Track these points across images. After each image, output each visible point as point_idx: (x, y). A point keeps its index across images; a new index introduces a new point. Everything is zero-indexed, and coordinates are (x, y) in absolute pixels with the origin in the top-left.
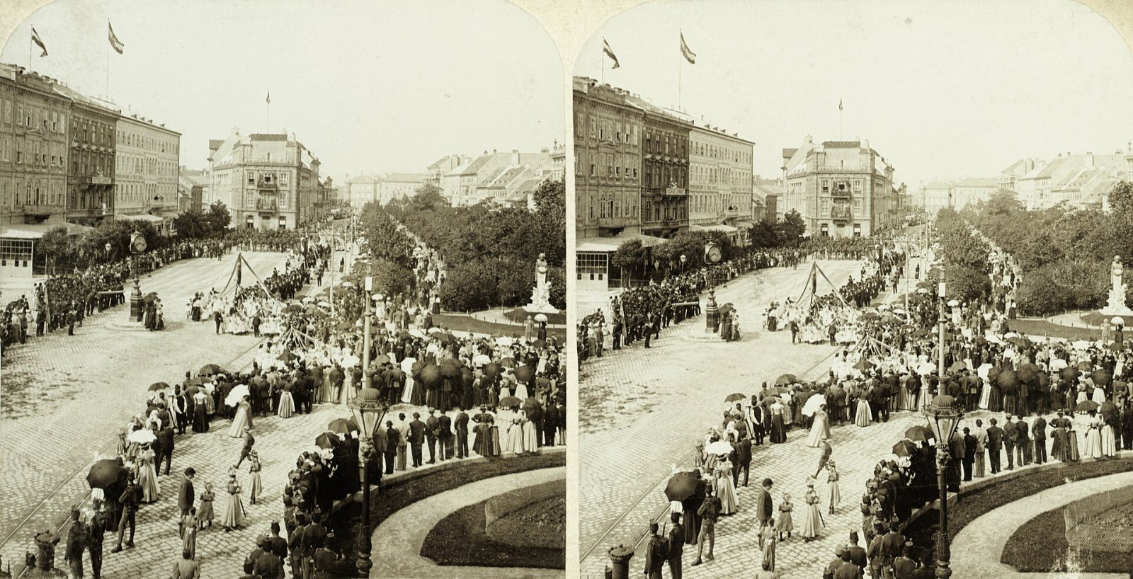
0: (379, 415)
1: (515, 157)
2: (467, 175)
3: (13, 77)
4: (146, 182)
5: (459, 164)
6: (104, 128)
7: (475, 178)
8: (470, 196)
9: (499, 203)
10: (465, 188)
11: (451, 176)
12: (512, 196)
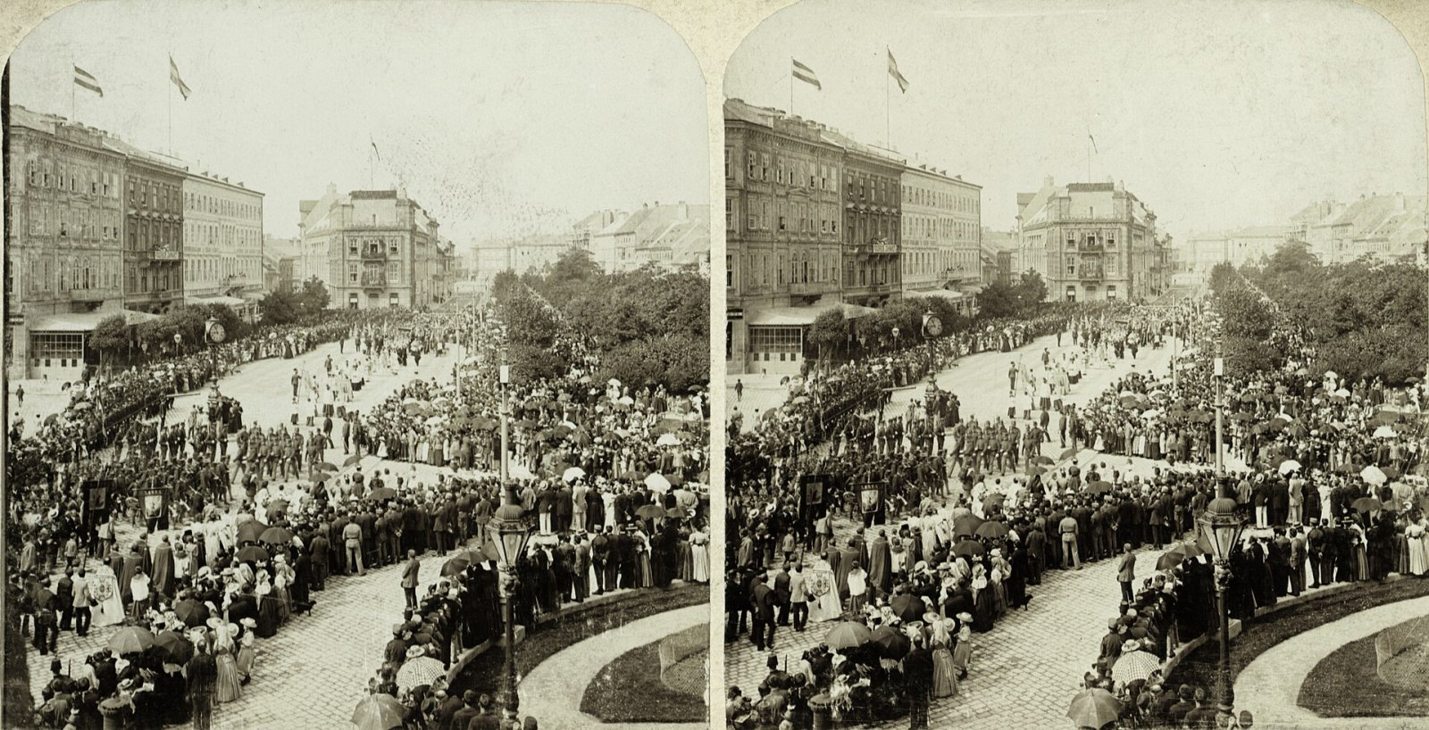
0: (522, 538)
1: (682, 210)
2: (623, 234)
3: (52, 130)
4: (223, 255)
5: (612, 222)
6: (168, 190)
7: (632, 237)
8: (627, 260)
9: (664, 268)
10: (621, 250)
11: (604, 235)
12: (681, 258)
